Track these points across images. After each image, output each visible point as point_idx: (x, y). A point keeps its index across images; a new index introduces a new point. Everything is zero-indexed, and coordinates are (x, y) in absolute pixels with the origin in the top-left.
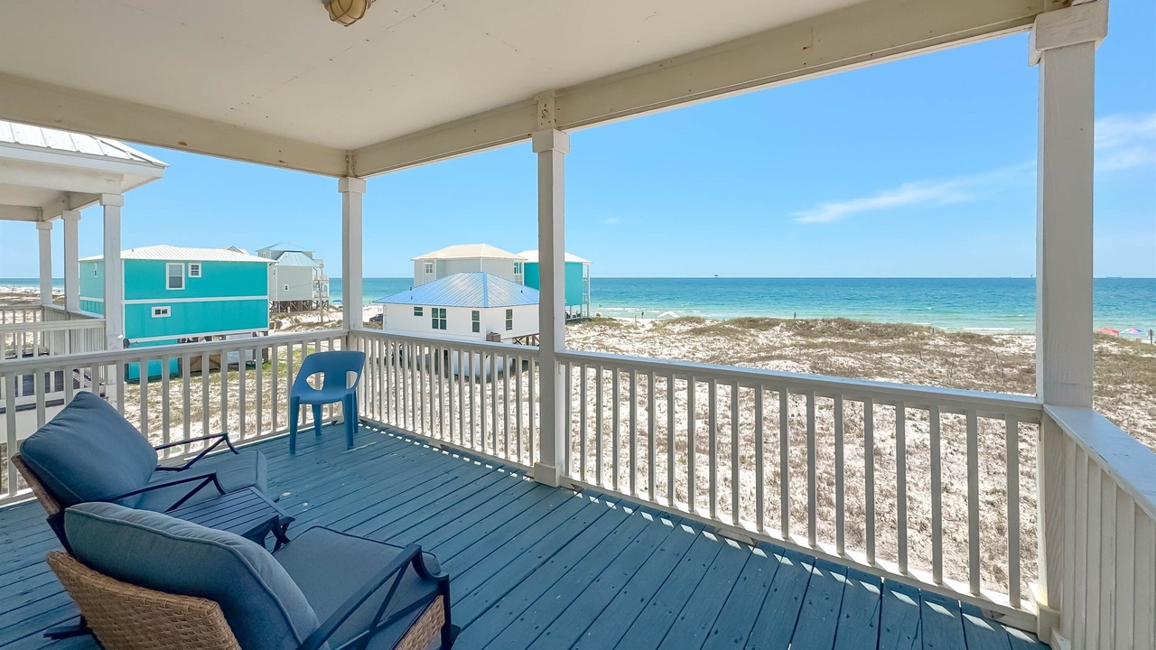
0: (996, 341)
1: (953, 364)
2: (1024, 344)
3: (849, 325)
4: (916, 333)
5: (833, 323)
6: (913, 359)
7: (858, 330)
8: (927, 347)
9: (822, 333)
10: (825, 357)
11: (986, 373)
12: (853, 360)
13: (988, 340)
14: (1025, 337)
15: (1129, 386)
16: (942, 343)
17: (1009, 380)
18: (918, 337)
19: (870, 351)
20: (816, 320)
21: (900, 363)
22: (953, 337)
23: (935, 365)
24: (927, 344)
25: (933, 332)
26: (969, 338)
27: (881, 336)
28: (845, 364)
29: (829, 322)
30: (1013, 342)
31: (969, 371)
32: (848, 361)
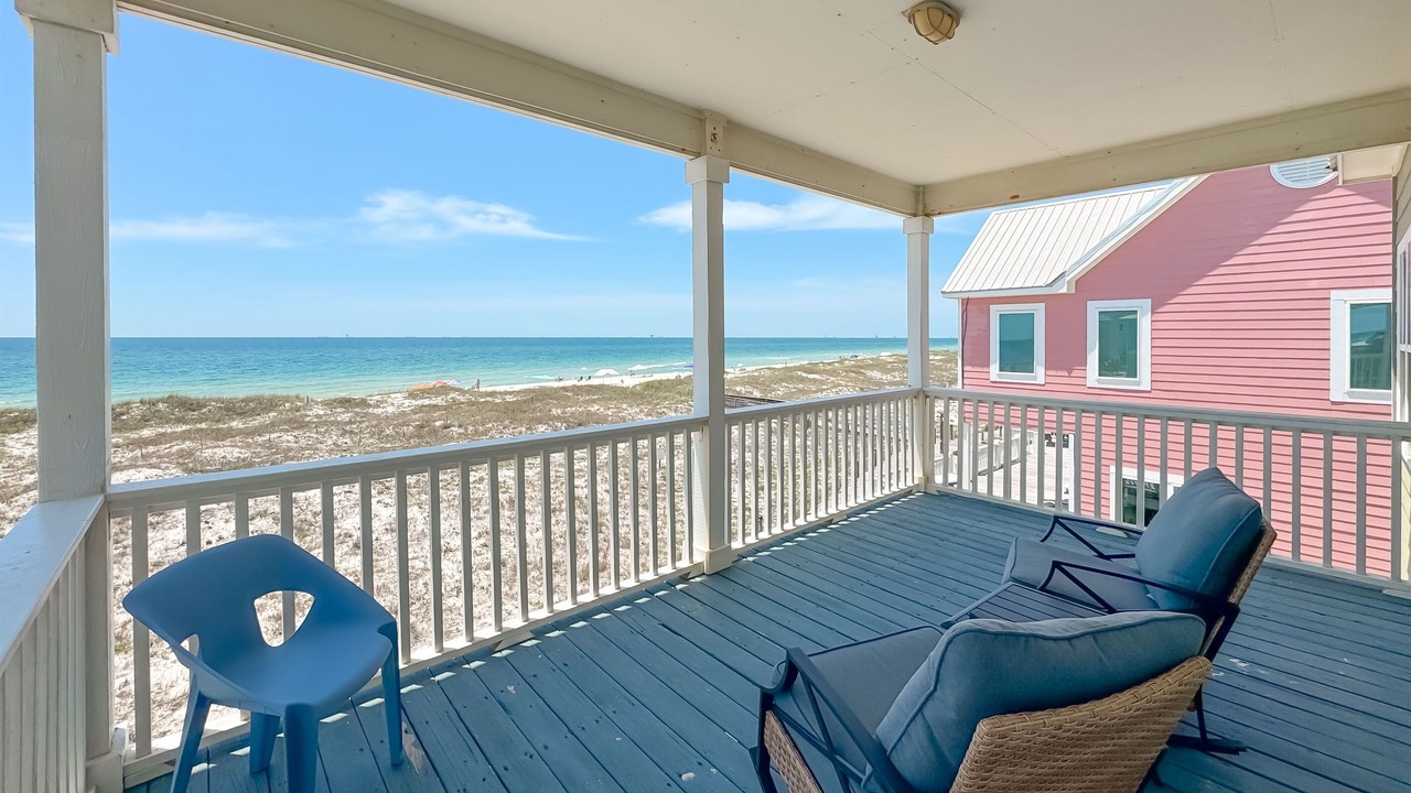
0: (371, 402)
1: (351, 432)
2: (395, 403)
3: (189, 406)
4: (287, 405)
5: (161, 405)
6: (308, 434)
7: (204, 410)
8: (308, 419)
9: (144, 421)
10: (190, 454)
11: (388, 435)
12: (237, 450)
13: (363, 403)
14: (393, 396)
15: (490, 425)
16: (321, 412)
17: (411, 438)
18: (291, 409)
19: (248, 434)
20: (128, 403)
21: (296, 442)
22: (329, 404)
23: (335, 437)
24: (307, 416)
25: (309, 403)
26: (346, 403)
27: (242, 414)
28: (229, 457)
29: (154, 404)
30: (386, 402)
31: (372, 437)
32: (229, 451)
